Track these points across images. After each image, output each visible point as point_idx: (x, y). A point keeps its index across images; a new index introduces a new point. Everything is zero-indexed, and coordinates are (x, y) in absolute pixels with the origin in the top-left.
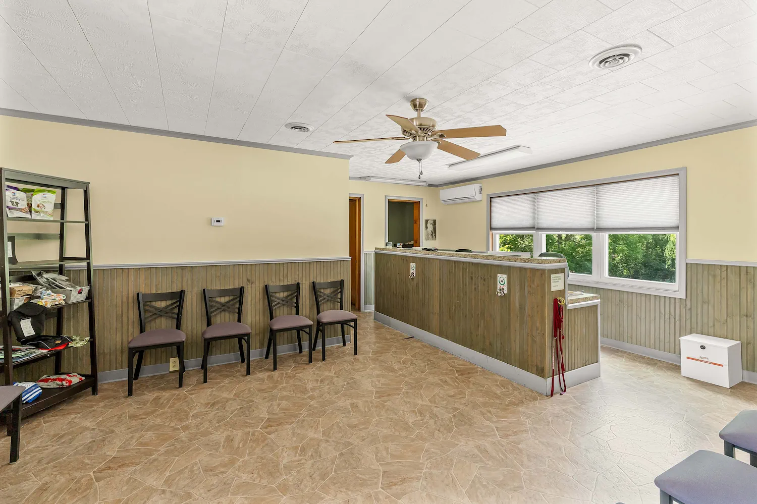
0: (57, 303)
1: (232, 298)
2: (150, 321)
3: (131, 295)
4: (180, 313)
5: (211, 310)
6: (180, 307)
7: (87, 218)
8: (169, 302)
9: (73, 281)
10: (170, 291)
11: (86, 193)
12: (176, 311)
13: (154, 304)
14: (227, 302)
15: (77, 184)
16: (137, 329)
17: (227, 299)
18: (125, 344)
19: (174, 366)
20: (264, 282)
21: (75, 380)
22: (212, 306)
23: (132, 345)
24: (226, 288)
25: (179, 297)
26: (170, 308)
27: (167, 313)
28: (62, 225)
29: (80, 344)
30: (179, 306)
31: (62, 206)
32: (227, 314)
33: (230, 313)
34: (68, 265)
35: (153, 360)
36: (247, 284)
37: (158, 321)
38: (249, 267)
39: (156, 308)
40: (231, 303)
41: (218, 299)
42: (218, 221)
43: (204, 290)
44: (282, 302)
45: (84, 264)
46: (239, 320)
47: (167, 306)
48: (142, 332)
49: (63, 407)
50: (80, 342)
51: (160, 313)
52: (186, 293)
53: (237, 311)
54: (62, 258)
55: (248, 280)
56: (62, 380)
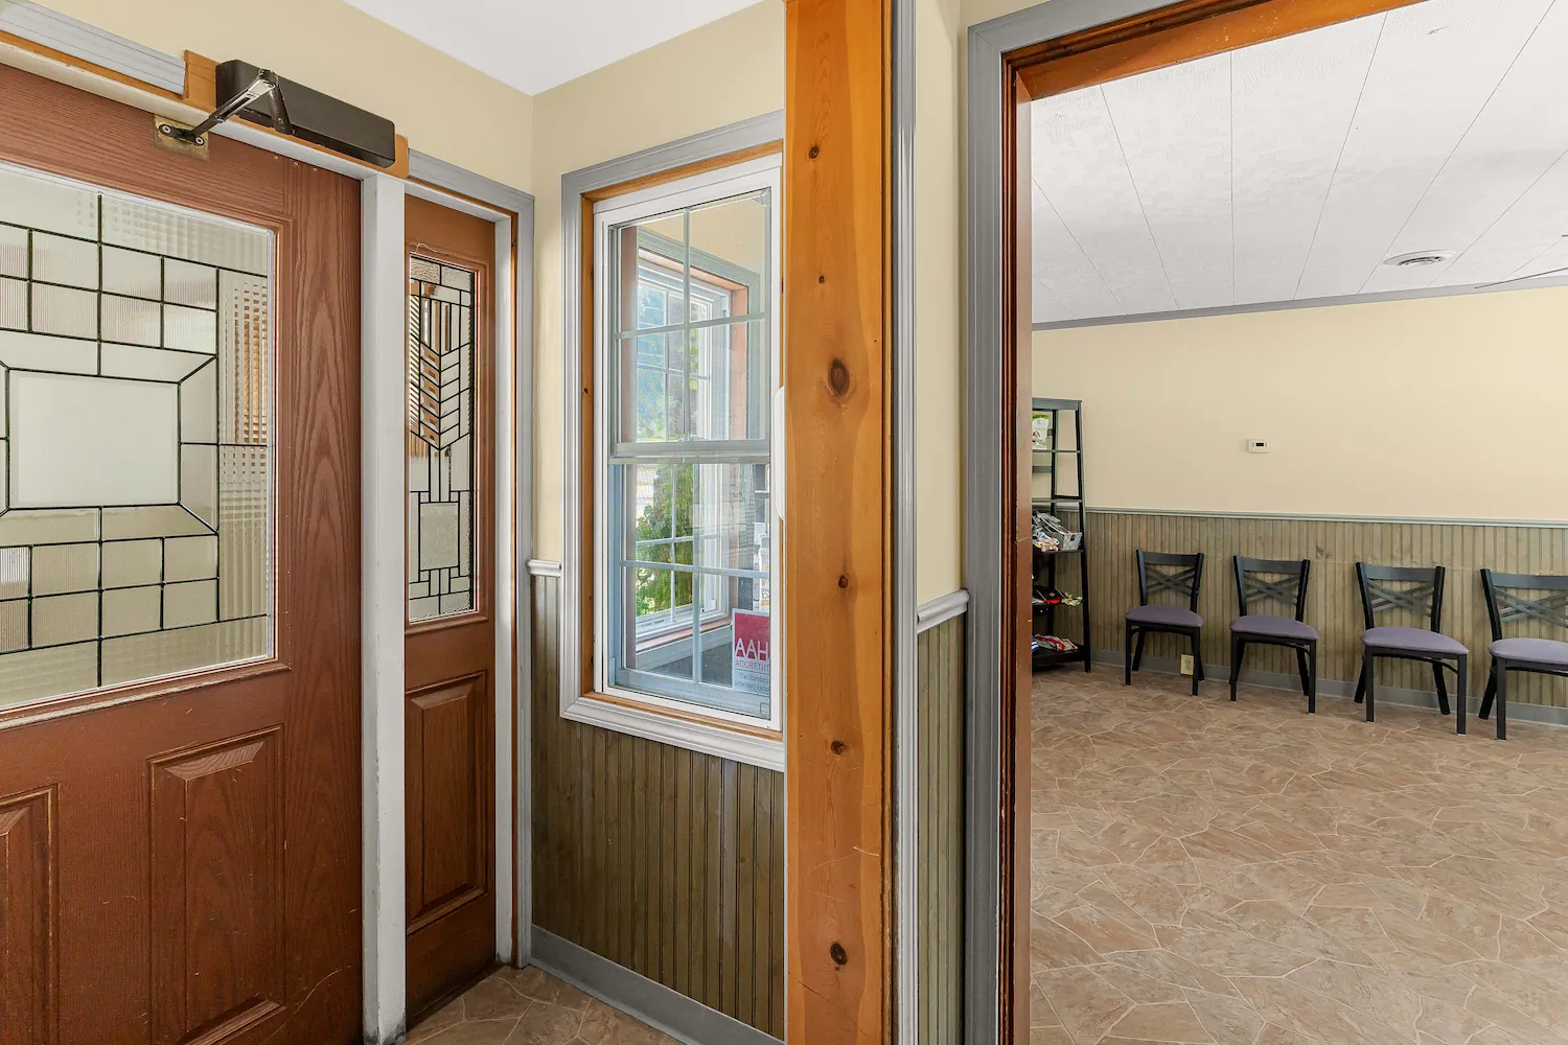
0: (1051, 548)
1: (1285, 577)
2: (1154, 592)
3: (1129, 553)
4: (1195, 588)
5: (1248, 592)
6: (1197, 578)
7: (1079, 448)
8: (1180, 569)
9: (1065, 525)
10: (1182, 553)
11: (1077, 413)
12: (1190, 583)
13: (1158, 568)
14: (1276, 584)
15: (1067, 404)
16: (1137, 600)
17: (1277, 578)
18: (1122, 614)
19: (1188, 668)
20: (1354, 557)
21: (1069, 646)
22: (1248, 587)
23: (1131, 617)
24: (1275, 559)
25: (1195, 563)
26: (1183, 578)
27: (1176, 585)
28: (1053, 454)
29: (1073, 603)
30: (1195, 577)
31: (1053, 432)
32: (1277, 605)
33: (1281, 603)
34: (1060, 504)
35: (1158, 649)
36: (1317, 557)
37: (1165, 594)
38: (1322, 525)
39: (1162, 576)
40: (1284, 585)
41: (1260, 576)
42: (1258, 445)
43: (1235, 557)
44: (1395, 601)
45: (1076, 504)
46: (1299, 617)
47: (1176, 576)
48: (1142, 604)
49: (1056, 673)
50: (1072, 602)
51: (1168, 584)
52: (1205, 561)
53: (1296, 601)
54: (1054, 496)
55: (1319, 550)
56: (1055, 642)
